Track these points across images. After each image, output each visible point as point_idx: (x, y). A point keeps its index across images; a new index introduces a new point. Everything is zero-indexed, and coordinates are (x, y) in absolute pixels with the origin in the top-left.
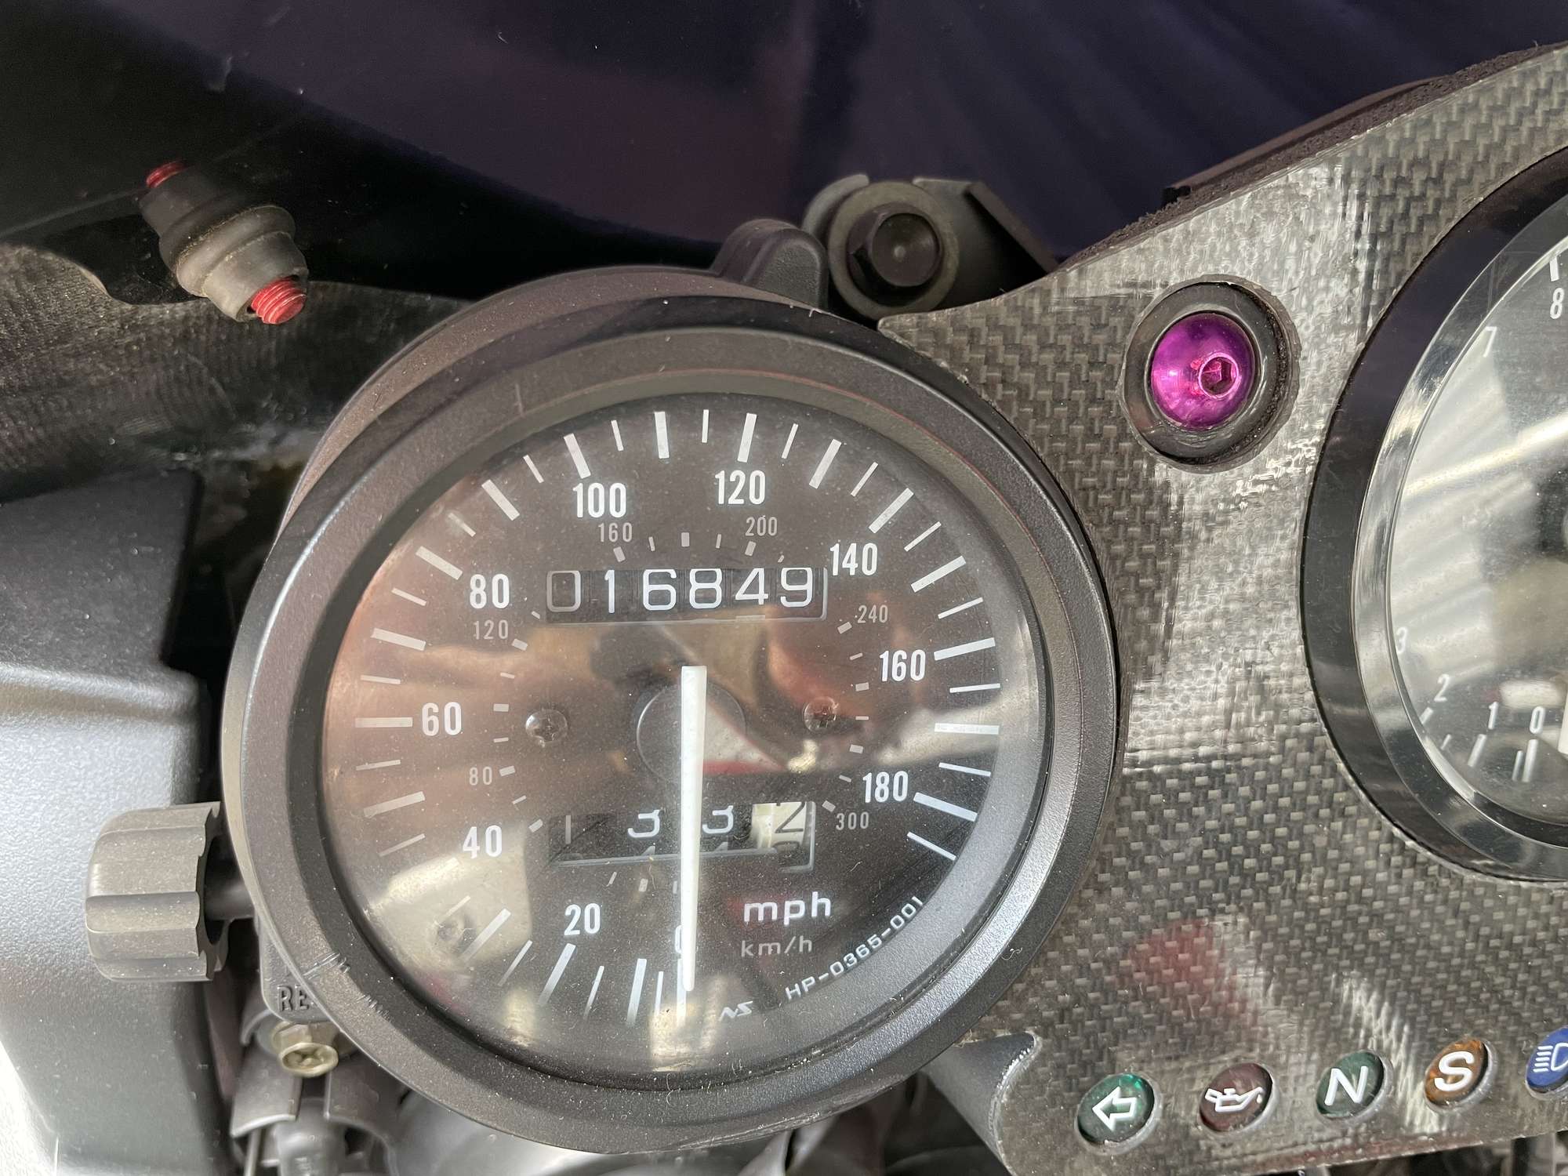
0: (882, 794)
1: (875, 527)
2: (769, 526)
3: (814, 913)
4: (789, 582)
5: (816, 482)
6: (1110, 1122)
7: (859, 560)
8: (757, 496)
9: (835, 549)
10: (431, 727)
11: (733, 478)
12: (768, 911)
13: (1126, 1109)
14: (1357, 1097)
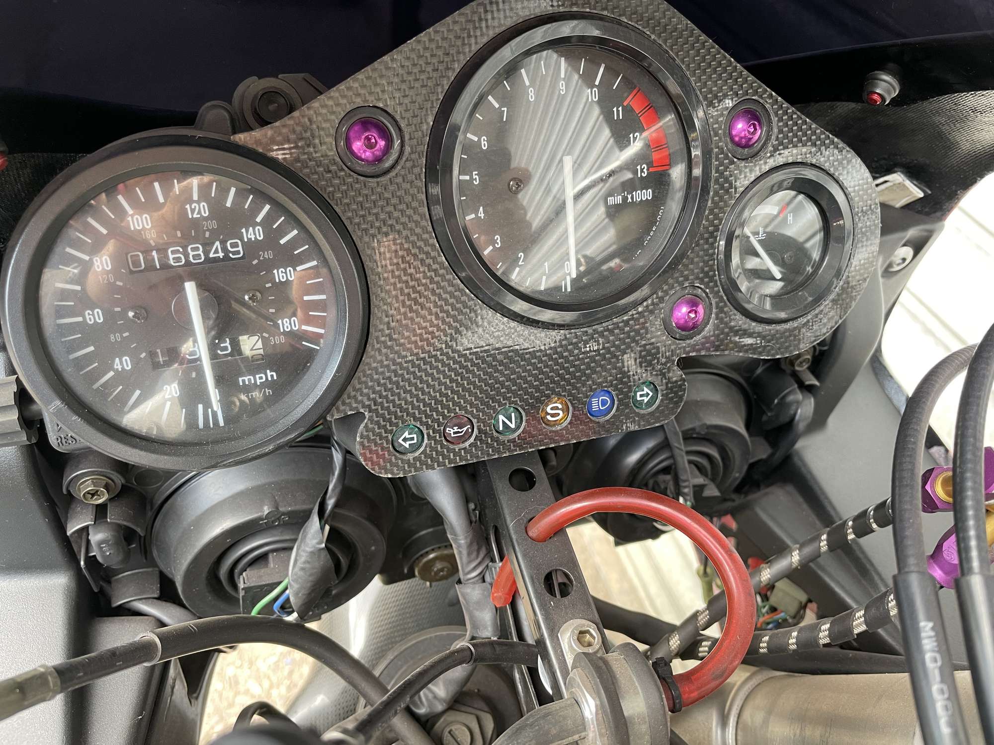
0: (287, 328)
1: (258, 220)
2: (214, 224)
3: (270, 379)
4: (231, 247)
5: (229, 204)
6: (407, 445)
7: (255, 234)
8: (205, 213)
9: (244, 230)
10: (90, 319)
11: (193, 207)
12: (249, 380)
13: (412, 439)
14: (513, 426)
